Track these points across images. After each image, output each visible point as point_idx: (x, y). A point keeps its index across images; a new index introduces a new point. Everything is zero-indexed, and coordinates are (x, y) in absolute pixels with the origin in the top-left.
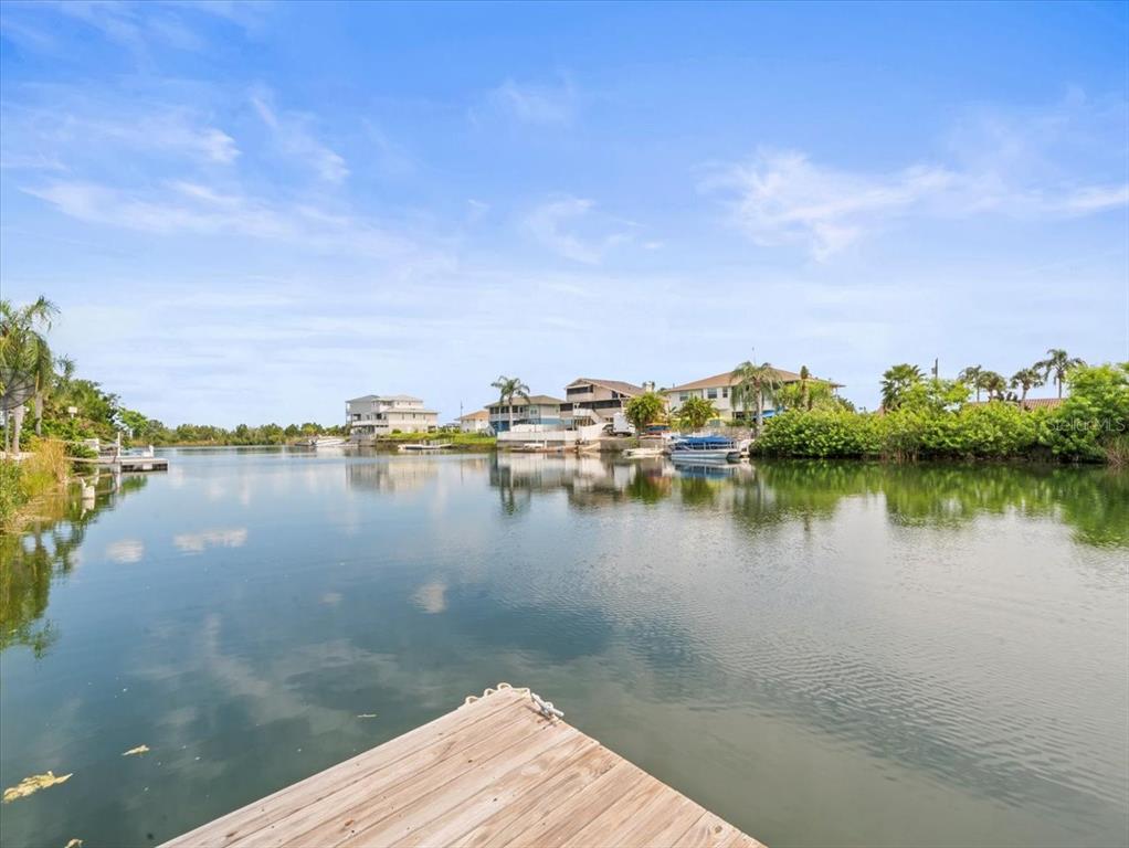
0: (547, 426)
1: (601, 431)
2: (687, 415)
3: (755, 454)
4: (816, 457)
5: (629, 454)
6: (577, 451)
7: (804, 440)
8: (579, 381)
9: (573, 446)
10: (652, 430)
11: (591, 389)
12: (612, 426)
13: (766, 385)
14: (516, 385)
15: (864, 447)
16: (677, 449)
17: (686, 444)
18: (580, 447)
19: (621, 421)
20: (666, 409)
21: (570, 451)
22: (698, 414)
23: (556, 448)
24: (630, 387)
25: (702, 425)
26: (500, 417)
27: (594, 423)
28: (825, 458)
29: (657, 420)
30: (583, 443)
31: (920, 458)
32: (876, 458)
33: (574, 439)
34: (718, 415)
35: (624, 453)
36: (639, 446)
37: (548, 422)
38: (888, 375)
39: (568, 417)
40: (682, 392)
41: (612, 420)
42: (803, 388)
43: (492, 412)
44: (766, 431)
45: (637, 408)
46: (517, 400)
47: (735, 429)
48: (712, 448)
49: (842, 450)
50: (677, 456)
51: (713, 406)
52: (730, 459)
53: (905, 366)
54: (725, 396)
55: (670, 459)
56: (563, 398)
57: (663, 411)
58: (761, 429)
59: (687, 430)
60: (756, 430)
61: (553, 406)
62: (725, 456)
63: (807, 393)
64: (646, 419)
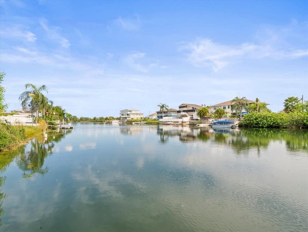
0: (173, 117)
1: (189, 119)
2: (216, 114)
3: (240, 126)
4: (262, 127)
5: (198, 126)
6: (182, 124)
7: (258, 122)
8: (183, 104)
9: (181, 123)
10: (205, 119)
11: (186, 107)
12: (193, 117)
13: (243, 105)
14: (164, 106)
15: (281, 124)
16: (214, 124)
17: (217, 123)
18: (183, 123)
19: (195, 115)
20: (210, 112)
21: (180, 124)
22: (220, 114)
23: (176, 124)
24: (198, 106)
25: (222, 117)
26: (160, 115)
27: (187, 116)
28: (266, 127)
29: (207, 116)
30: (184, 122)
31: (303, 128)
32: (286, 128)
33: (181, 121)
34: (227, 114)
35: (197, 125)
36: (201, 123)
37: (174, 116)
38: (286, 101)
39: (179, 115)
40: (214, 107)
41: (192, 115)
42: (257, 105)
43: (158, 114)
44: (244, 119)
45: (201, 112)
46: (165, 110)
47: (232, 118)
48: (226, 124)
49: (272, 125)
50: (214, 126)
51: (225, 111)
52: (232, 128)
53: (293, 97)
54: (229, 108)
55: (212, 127)
56: (178, 109)
57: (208, 113)
58: (242, 119)
59: (217, 118)
60: (240, 119)
61: (175, 111)
62: (230, 126)
63: (258, 106)
64: (203, 115)
